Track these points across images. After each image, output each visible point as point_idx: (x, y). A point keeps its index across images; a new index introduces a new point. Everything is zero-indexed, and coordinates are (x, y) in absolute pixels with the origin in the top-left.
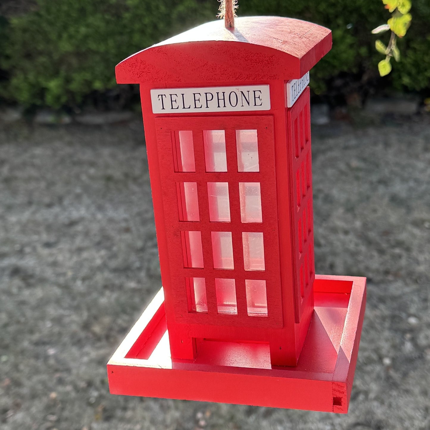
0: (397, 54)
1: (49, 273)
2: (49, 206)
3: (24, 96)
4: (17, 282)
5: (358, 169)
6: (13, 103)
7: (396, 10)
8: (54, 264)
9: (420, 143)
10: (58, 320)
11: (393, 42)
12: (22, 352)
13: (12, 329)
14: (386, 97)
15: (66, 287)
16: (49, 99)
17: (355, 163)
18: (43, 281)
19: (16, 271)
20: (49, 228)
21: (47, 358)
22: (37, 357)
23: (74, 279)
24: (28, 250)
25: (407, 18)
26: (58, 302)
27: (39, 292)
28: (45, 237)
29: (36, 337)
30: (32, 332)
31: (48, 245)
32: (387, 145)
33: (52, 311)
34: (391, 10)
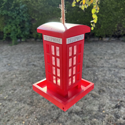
0: (95, 26)
1: (38, 65)
2: (39, 54)
3: (35, 36)
4: (33, 66)
5: (88, 49)
6: (33, 38)
7: (95, 19)
8: (39, 64)
9: (99, 45)
10: (40, 73)
11: (94, 24)
12: (34, 78)
13: (33, 74)
14: (93, 38)
15: (41, 67)
16: (39, 37)
17: (88, 48)
18: (37, 66)
19: (33, 65)
20: (39, 58)
21: (38, 78)
22: (36, 78)
23: (43, 66)
24: (35, 61)
25: (97, 20)
26: (40, 70)
27: (37, 68)
28: (38, 59)
29: (36, 75)
30: (35, 74)
31: (38, 61)
32: (93, 45)
33: (39, 71)
34: (94, 18)
